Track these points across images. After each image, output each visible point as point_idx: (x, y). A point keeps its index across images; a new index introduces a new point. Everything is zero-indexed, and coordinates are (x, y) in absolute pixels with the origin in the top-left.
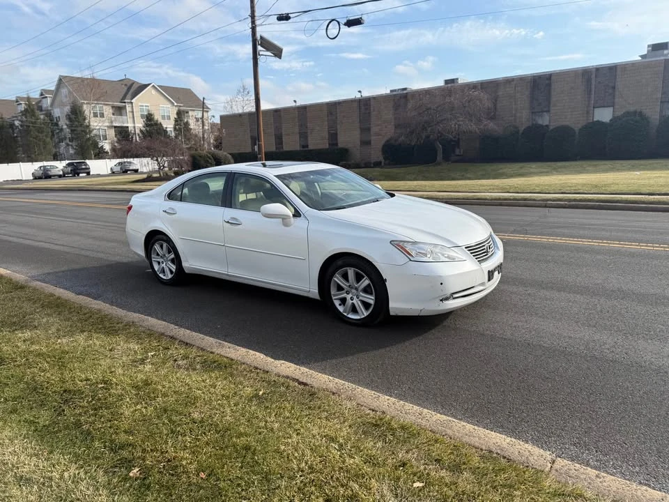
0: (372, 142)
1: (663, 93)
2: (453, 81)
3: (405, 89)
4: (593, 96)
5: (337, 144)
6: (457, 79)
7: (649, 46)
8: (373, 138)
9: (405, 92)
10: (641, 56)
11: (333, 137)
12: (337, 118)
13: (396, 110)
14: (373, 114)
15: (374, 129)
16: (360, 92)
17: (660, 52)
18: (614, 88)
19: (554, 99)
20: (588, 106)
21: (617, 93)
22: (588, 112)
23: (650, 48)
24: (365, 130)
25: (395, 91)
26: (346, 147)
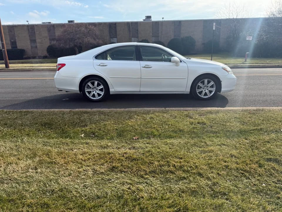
0: (38, 47)
1: (152, 34)
2: (72, 21)
3: (50, 23)
4: (131, 33)
5: (17, 47)
6: (74, 21)
7: (146, 16)
8: (38, 45)
9: (50, 24)
10: (143, 20)
11: (14, 43)
12: (15, 33)
13: (49, 32)
14: (37, 33)
15: (38, 40)
16: (27, 21)
17: (148, 19)
18: (138, 30)
19: (118, 33)
20: (130, 36)
21: (139, 33)
22: (130, 39)
23: (146, 17)
24: (33, 41)
25: (45, 23)
26: (23, 49)
